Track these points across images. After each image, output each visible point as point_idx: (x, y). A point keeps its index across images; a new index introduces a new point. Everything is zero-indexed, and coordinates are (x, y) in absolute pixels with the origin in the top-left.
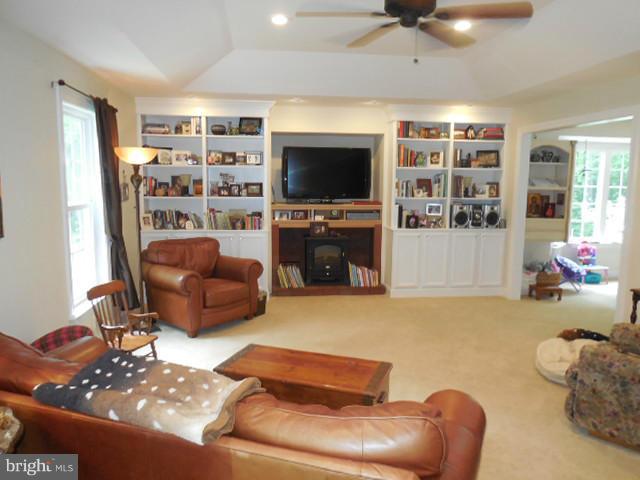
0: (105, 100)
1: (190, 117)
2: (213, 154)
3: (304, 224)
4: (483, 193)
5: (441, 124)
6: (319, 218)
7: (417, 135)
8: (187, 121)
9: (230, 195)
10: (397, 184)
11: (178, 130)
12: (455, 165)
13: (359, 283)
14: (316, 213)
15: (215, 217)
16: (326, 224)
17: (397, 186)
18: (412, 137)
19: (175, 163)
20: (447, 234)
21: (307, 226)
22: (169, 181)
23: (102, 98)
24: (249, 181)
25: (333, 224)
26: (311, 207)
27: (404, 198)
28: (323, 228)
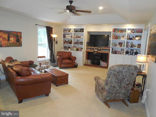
0: (50, 27)
1: (71, 29)
2: (75, 36)
3: (92, 51)
4: (136, 47)
5: (124, 29)
6: (96, 50)
7: (118, 32)
8: (70, 29)
9: (77, 44)
10: (112, 43)
11: (69, 31)
12: (127, 39)
13: (102, 65)
14: (96, 49)
15: (73, 48)
16: (97, 52)
17: (112, 44)
18: (116, 32)
19: (68, 38)
20: (123, 56)
21: (93, 52)
22: (68, 41)
23: (49, 26)
24: (82, 42)
25: (99, 52)
26: (95, 48)
27: (114, 47)
28: (96, 52)
